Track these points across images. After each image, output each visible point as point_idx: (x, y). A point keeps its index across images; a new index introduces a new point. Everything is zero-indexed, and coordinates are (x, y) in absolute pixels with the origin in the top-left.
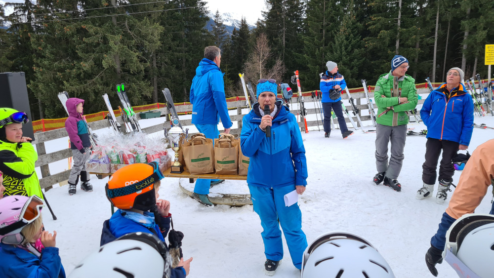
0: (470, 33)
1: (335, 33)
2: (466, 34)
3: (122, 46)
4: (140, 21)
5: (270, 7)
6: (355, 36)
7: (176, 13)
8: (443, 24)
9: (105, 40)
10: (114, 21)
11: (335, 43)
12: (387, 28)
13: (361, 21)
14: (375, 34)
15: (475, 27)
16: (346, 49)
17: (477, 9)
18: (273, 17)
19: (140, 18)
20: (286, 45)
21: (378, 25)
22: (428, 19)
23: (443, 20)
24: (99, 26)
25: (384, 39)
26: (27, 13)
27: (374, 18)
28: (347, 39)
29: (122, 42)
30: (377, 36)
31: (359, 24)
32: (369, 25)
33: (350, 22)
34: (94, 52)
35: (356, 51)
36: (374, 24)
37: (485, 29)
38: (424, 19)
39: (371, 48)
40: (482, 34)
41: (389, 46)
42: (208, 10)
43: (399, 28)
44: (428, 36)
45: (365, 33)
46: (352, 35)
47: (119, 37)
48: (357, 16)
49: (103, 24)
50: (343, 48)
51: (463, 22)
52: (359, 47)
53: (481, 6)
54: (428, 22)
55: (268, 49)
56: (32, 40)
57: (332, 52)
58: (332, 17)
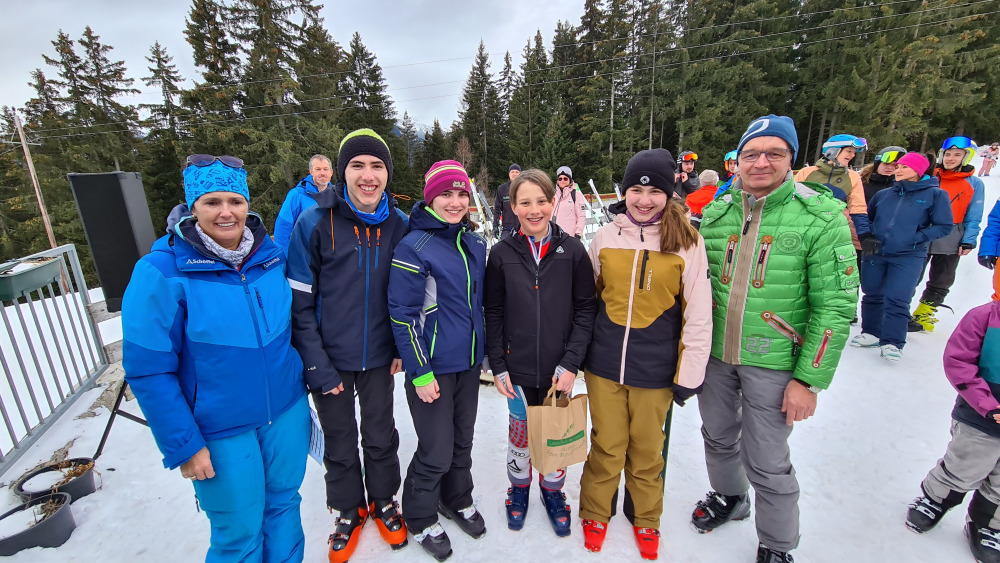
0: (685, 134)
1: (544, 135)
2: (681, 135)
3: (293, 154)
4: (314, 123)
5: (468, 107)
6: (565, 138)
7: (357, 114)
8: (657, 125)
9: (272, 147)
10: (282, 123)
11: (543, 147)
12: (600, 129)
13: (570, 121)
14: (587, 136)
15: (691, 128)
16: (556, 153)
17: (691, 109)
18: (471, 118)
19: (314, 119)
20: (488, 150)
21: (590, 126)
22: (642, 119)
23: (658, 120)
24: (264, 130)
25: (597, 141)
26: (168, 117)
27: (586, 119)
28: (557, 142)
29: (293, 149)
30: (589, 138)
31: (569, 125)
32: (581, 126)
33: (560, 123)
34: (258, 163)
35: (568, 155)
36: (585, 125)
37: (700, 130)
38: (638, 119)
39: (583, 152)
40: (698, 135)
41: (602, 150)
42: (395, 110)
43: (612, 130)
44: (643, 138)
45: (576, 135)
46: (562, 138)
47: (289, 144)
48: (567, 116)
49: (268, 128)
50: (553, 152)
51: (678, 122)
52: (570, 151)
53: (696, 104)
54: (642, 123)
55: (470, 155)
56: (178, 149)
57: (540, 157)
58: (539, 118)
